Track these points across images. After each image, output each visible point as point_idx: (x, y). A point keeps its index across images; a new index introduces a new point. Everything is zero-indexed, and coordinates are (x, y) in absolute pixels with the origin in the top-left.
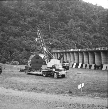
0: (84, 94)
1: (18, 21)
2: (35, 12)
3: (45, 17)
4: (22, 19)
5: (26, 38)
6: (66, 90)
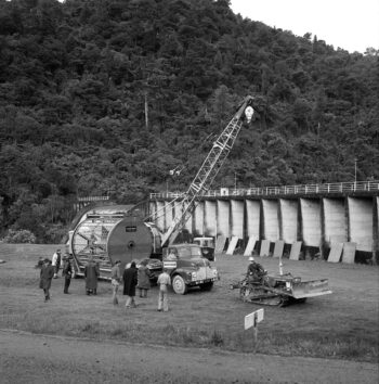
0: (263, 346)
1: (33, 87)
2: (96, 58)
3: (130, 75)
4: (50, 83)
5: (63, 149)
6: (204, 334)
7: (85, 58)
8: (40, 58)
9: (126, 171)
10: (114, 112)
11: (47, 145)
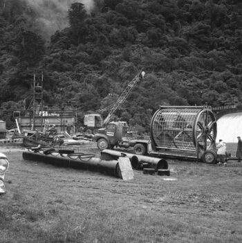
7: (192, 10)
8: (162, 14)
9: (236, 87)
10: (219, 46)
11: (175, 72)
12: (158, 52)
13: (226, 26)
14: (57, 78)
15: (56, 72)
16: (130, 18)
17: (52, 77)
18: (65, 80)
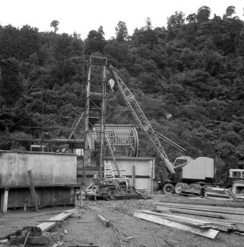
12: (155, 98)
13: (222, 75)
14: (40, 120)
15: (37, 114)
16: (120, 60)
17: (34, 119)
18: (49, 124)
